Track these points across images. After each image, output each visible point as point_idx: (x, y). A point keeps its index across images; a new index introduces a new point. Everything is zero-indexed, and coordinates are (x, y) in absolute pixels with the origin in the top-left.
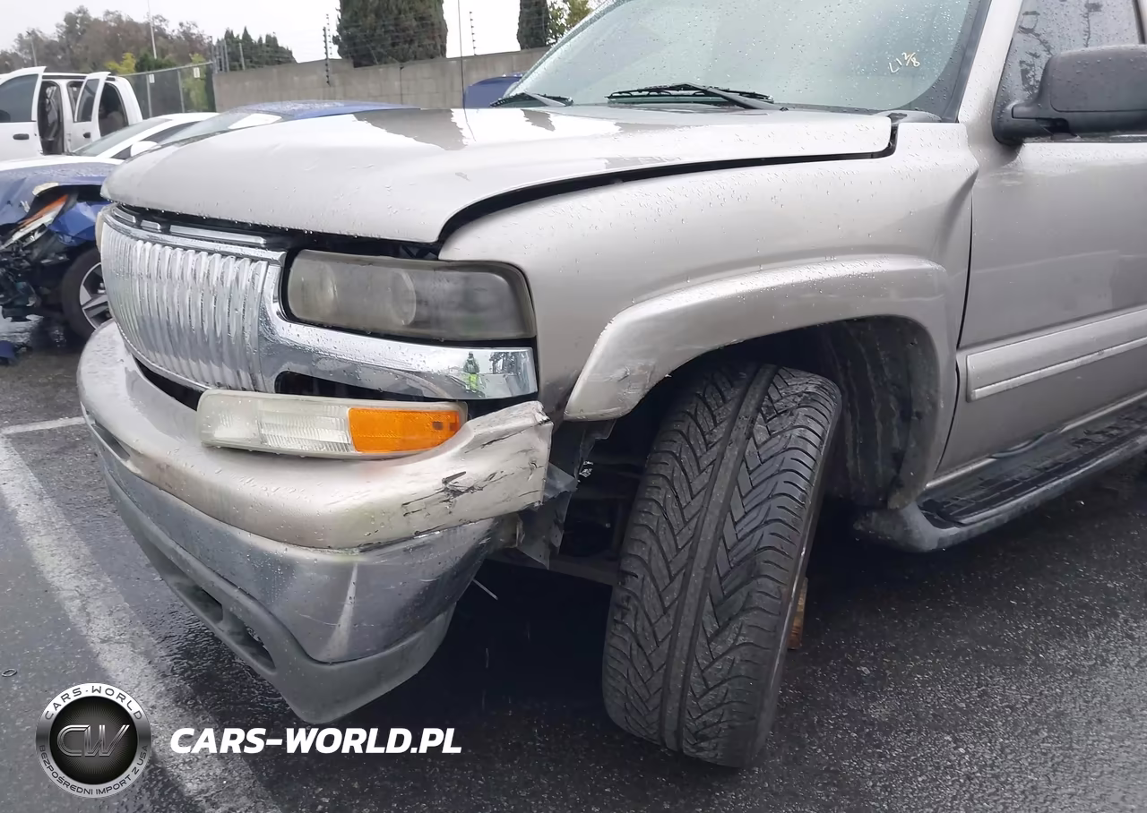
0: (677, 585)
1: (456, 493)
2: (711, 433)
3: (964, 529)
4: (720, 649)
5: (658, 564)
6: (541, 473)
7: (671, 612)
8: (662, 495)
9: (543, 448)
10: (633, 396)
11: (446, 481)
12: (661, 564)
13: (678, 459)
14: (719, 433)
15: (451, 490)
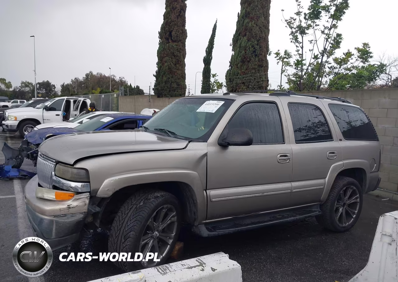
0: (118, 232)
1: (70, 208)
2: (133, 203)
3: (217, 233)
4: (124, 245)
5: (116, 228)
6: (87, 206)
7: (117, 237)
8: (120, 214)
9: (87, 201)
10: (110, 193)
11: (68, 205)
12: (117, 228)
13: (125, 207)
14: (134, 203)
15: (69, 207)
